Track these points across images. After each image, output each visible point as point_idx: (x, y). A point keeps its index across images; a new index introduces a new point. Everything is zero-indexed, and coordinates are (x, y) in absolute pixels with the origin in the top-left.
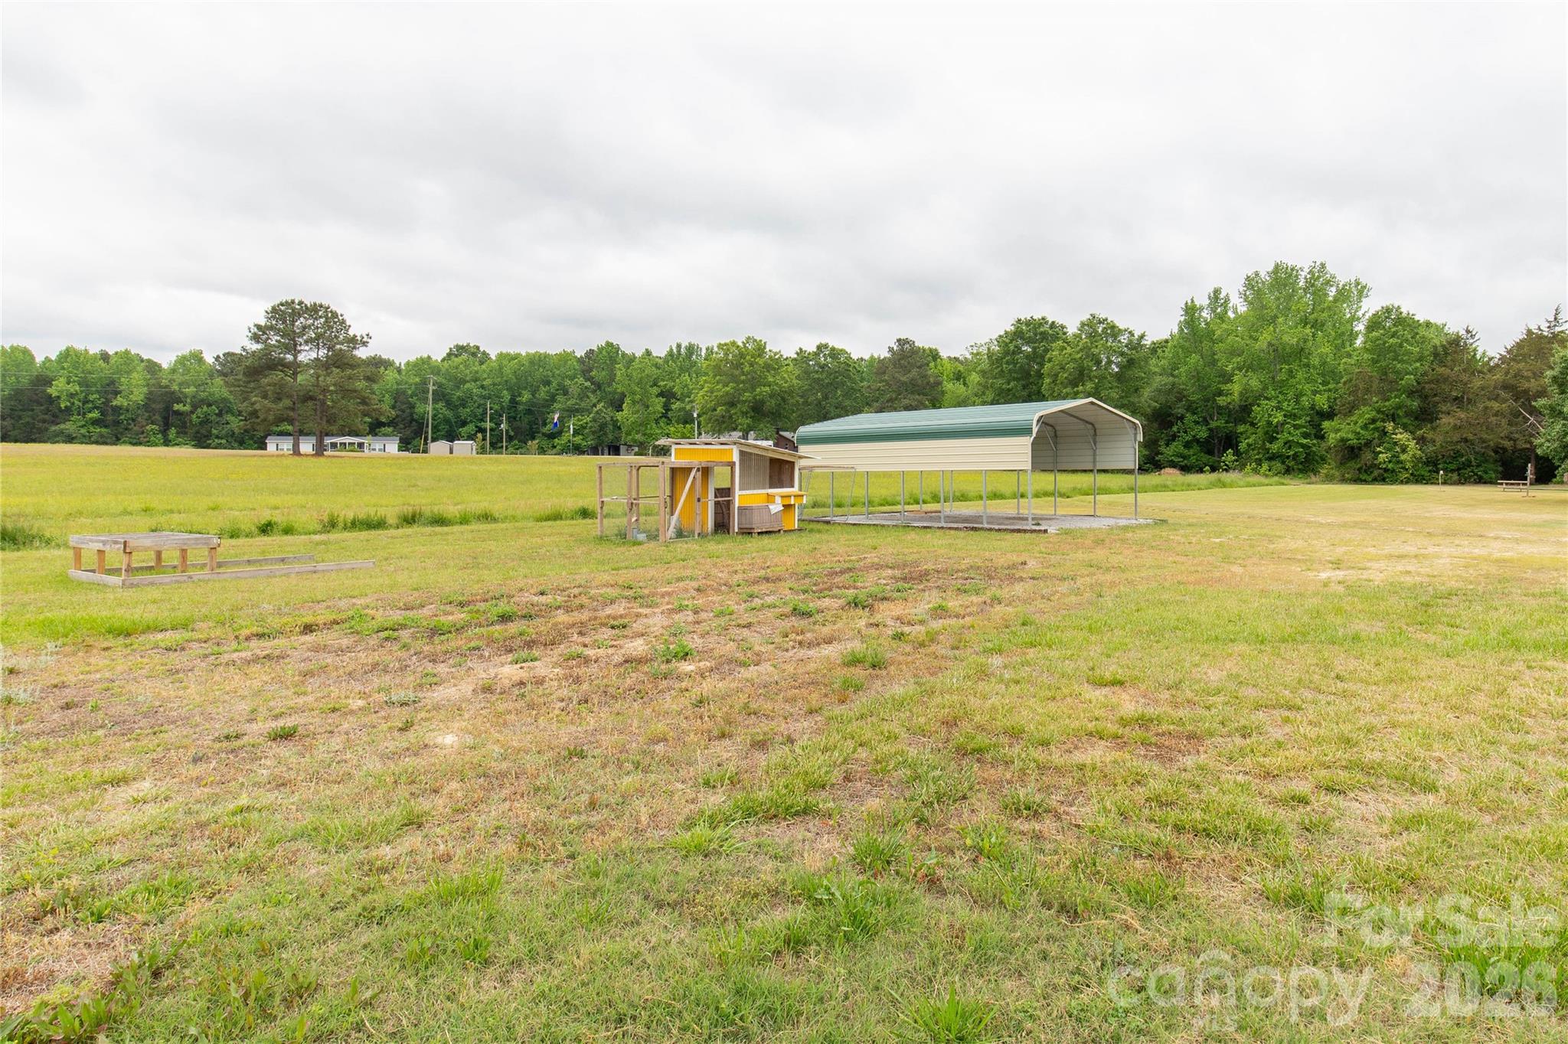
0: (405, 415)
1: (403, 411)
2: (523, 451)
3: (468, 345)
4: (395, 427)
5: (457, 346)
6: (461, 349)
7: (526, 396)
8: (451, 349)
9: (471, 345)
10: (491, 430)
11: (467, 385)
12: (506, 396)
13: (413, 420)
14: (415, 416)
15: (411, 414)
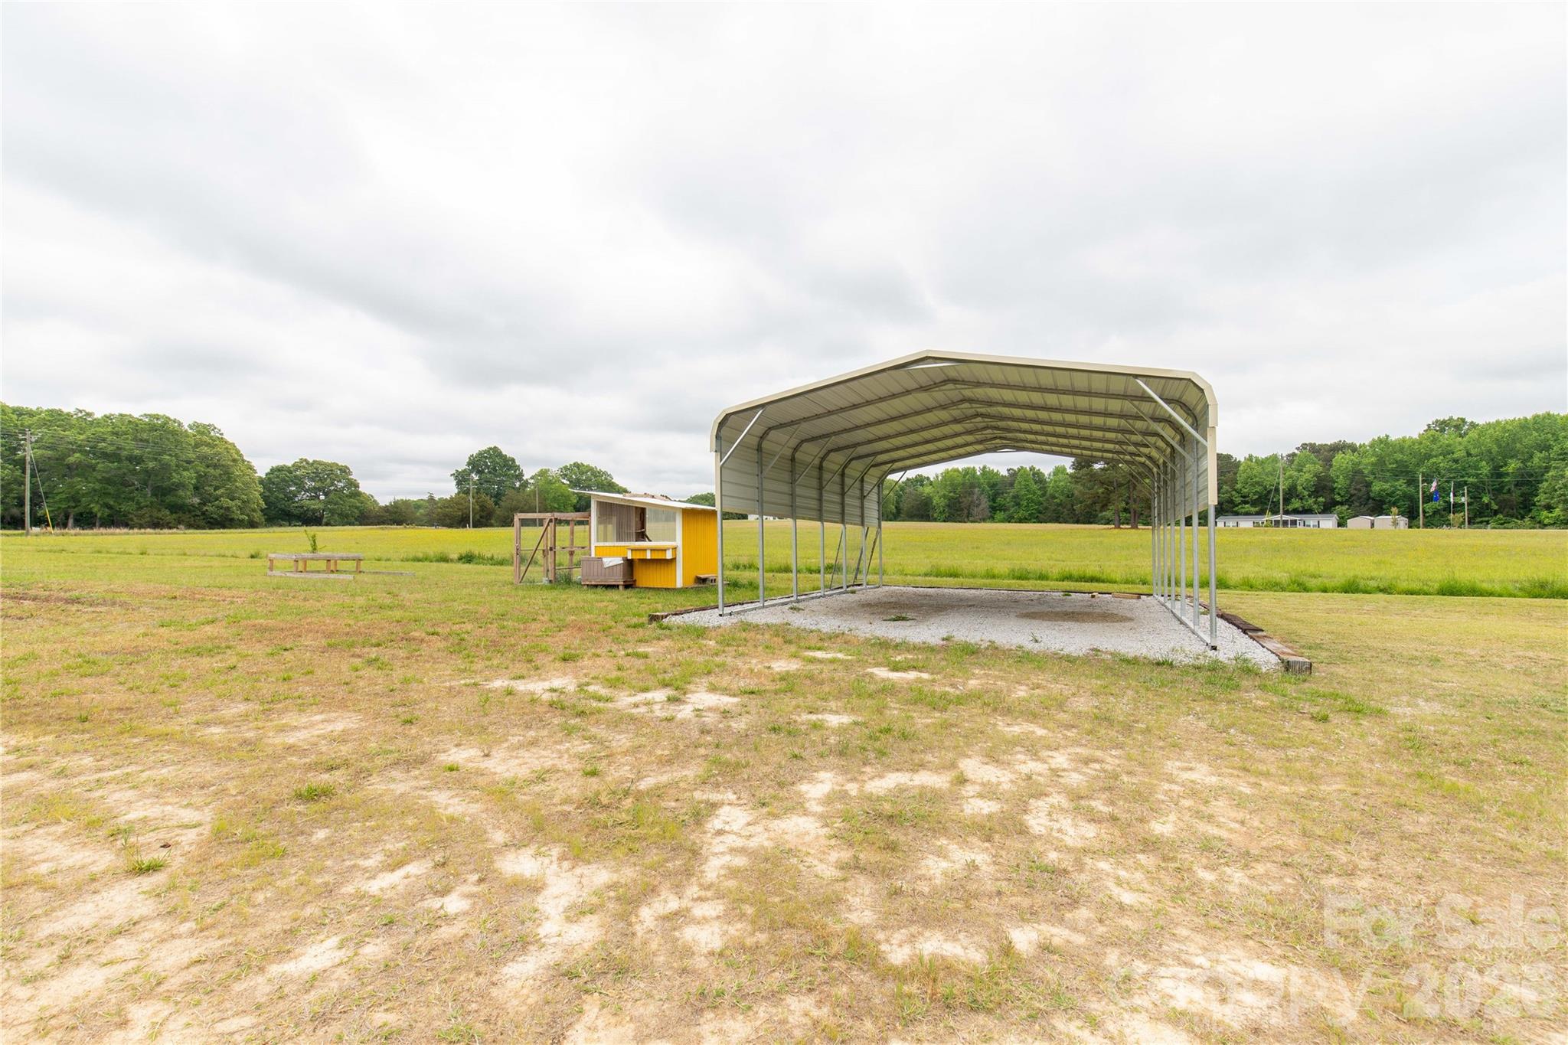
0: (1360, 494)
1: (1360, 490)
2: (1510, 525)
3: (1451, 419)
4: (1350, 506)
5: (1437, 421)
6: (1443, 425)
7: (1513, 466)
8: (1429, 426)
9: (1455, 418)
10: (1469, 504)
11: (1434, 460)
12: (1485, 469)
13: (1369, 498)
14: (1372, 495)
15: (1368, 493)
